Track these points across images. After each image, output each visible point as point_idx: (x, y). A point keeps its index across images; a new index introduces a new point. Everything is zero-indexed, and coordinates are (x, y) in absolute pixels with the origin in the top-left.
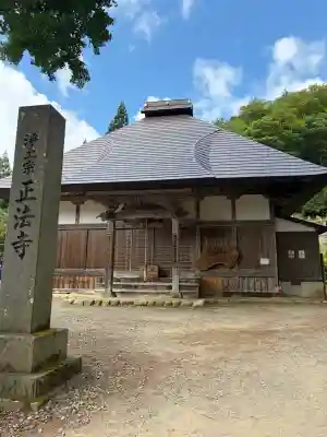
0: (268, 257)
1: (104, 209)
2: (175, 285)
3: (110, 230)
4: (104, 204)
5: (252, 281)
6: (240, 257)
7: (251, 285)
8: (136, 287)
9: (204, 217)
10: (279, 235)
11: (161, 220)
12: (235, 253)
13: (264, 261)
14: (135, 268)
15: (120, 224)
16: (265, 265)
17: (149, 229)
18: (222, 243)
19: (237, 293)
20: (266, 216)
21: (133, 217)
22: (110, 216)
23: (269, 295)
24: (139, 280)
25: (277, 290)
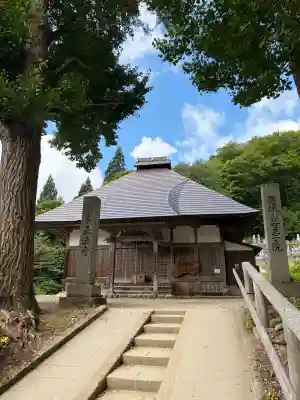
0: (219, 268)
1: (108, 235)
2: (155, 288)
3: (111, 249)
4: (109, 231)
5: (209, 284)
6: (200, 269)
7: (208, 287)
8: (129, 289)
9: (177, 240)
10: (226, 253)
11: (147, 243)
12: (197, 265)
14: (129, 276)
15: (119, 245)
16: (217, 274)
17: (139, 249)
18: (188, 258)
19: (198, 294)
20: (217, 239)
21: (129, 240)
22: (112, 239)
23: (221, 294)
24: (132, 284)
25: (226, 290)
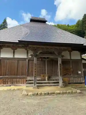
0: (80, 71)
5: (76, 78)
7: (76, 80)
13: (80, 72)
23: (82, 83)
